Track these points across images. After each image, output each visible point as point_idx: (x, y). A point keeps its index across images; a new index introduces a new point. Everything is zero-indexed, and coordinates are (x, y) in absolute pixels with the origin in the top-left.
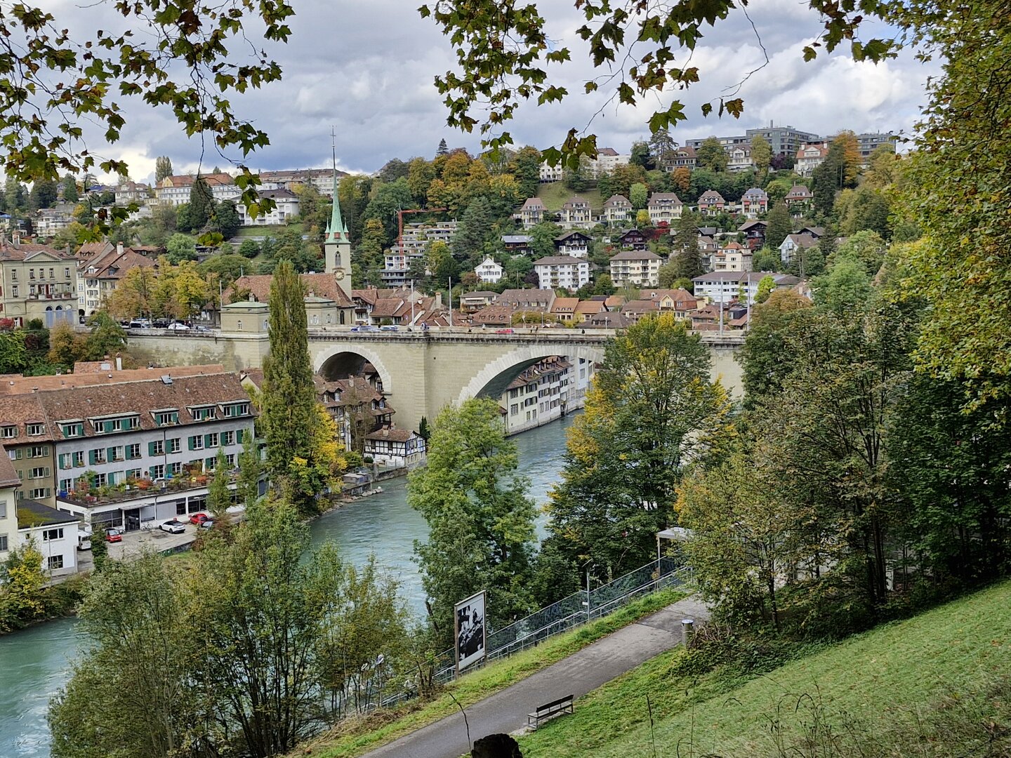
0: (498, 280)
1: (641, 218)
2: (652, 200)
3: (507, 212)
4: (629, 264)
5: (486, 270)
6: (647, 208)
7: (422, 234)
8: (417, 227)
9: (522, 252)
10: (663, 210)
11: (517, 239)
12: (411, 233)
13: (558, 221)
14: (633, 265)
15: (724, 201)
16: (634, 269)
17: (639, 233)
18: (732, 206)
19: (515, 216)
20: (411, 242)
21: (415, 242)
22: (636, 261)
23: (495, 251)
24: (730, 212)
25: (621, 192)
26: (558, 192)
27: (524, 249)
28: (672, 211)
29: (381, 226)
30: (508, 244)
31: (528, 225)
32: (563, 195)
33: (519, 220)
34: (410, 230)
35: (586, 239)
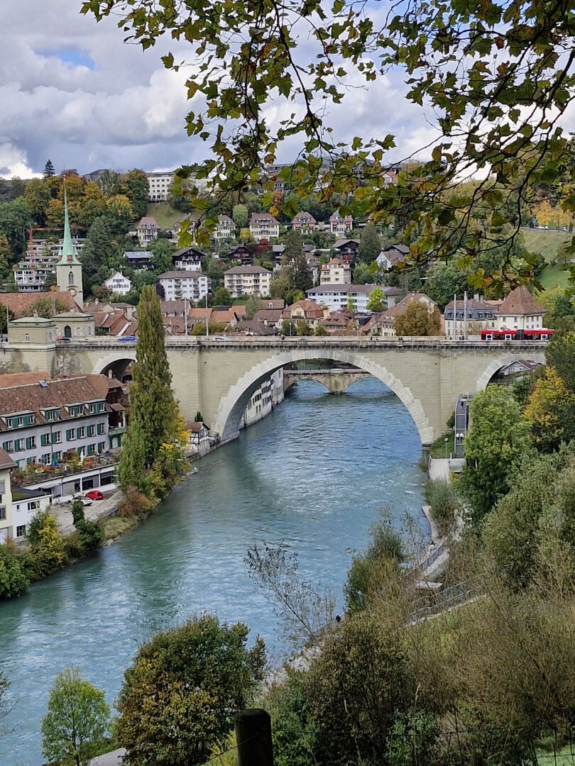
0: (127, 293)
1: (244, 236)
2: (253, 219)
3: (123, 230)
4: (242, 278)
5: (116, 283)
6: (248, 227)
7: (46, 249)
8: (39, 243)
9: (144, 266)
10: (263, 229)
11: (138, 255)
12: (35, 249)
13: (171, 238)
14: (246, 278)
15: (315, 222)
16: (247, 281)
17: (246, 249)
18: (322, 225)
19: (132, 233)
20: (38, 258)
21: (41, 258)
22: (249, 275)
23: (119, 266)
24: (320, 230)
25: (224, 212)
26: (166, 211)
27: (145, 264)
28: (270, 229)
29: (7, 243)
30: (131, 259)
31: (144, 242)
32: (170, 215)
33: (136, 237)
34: (34, 246)
35: (200, 255)
